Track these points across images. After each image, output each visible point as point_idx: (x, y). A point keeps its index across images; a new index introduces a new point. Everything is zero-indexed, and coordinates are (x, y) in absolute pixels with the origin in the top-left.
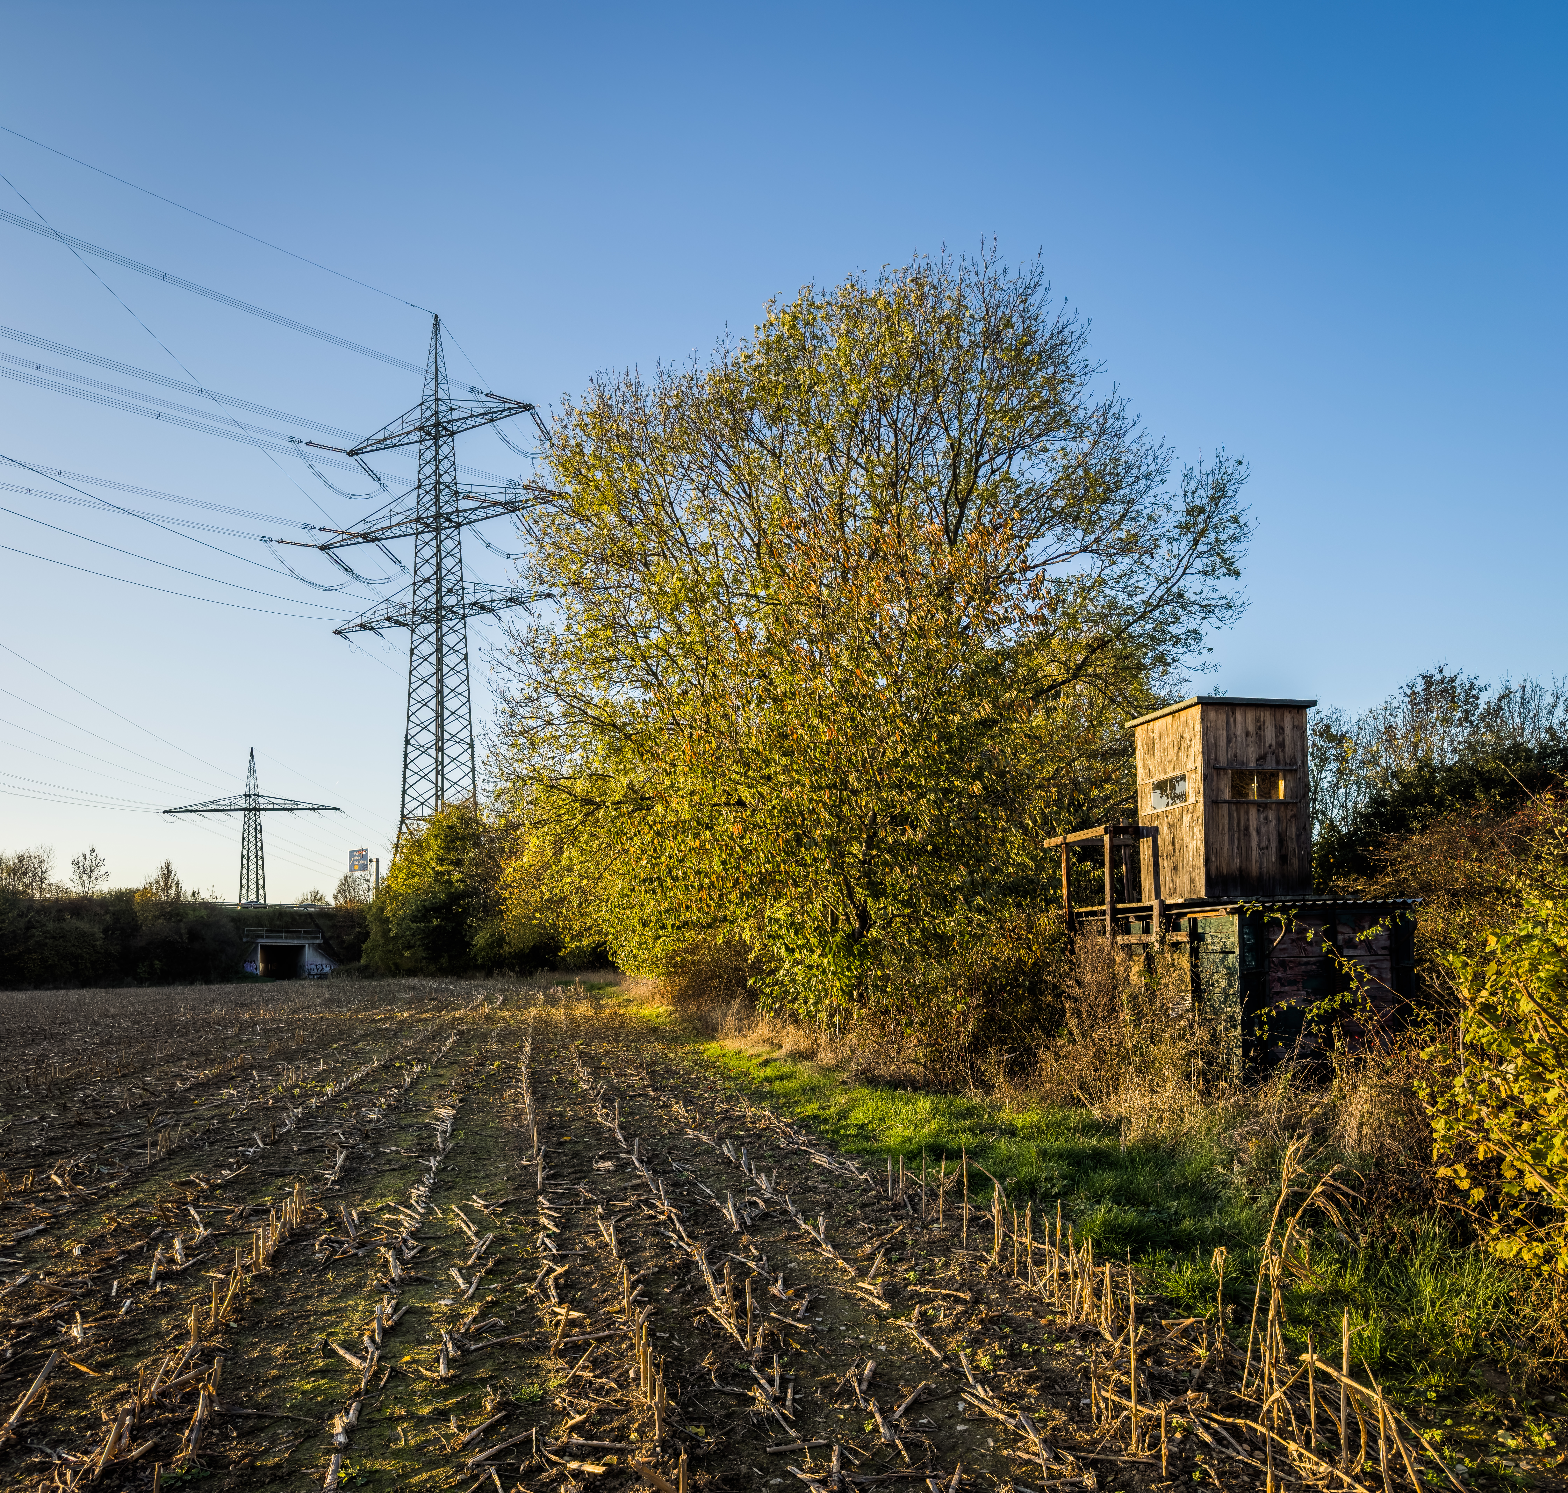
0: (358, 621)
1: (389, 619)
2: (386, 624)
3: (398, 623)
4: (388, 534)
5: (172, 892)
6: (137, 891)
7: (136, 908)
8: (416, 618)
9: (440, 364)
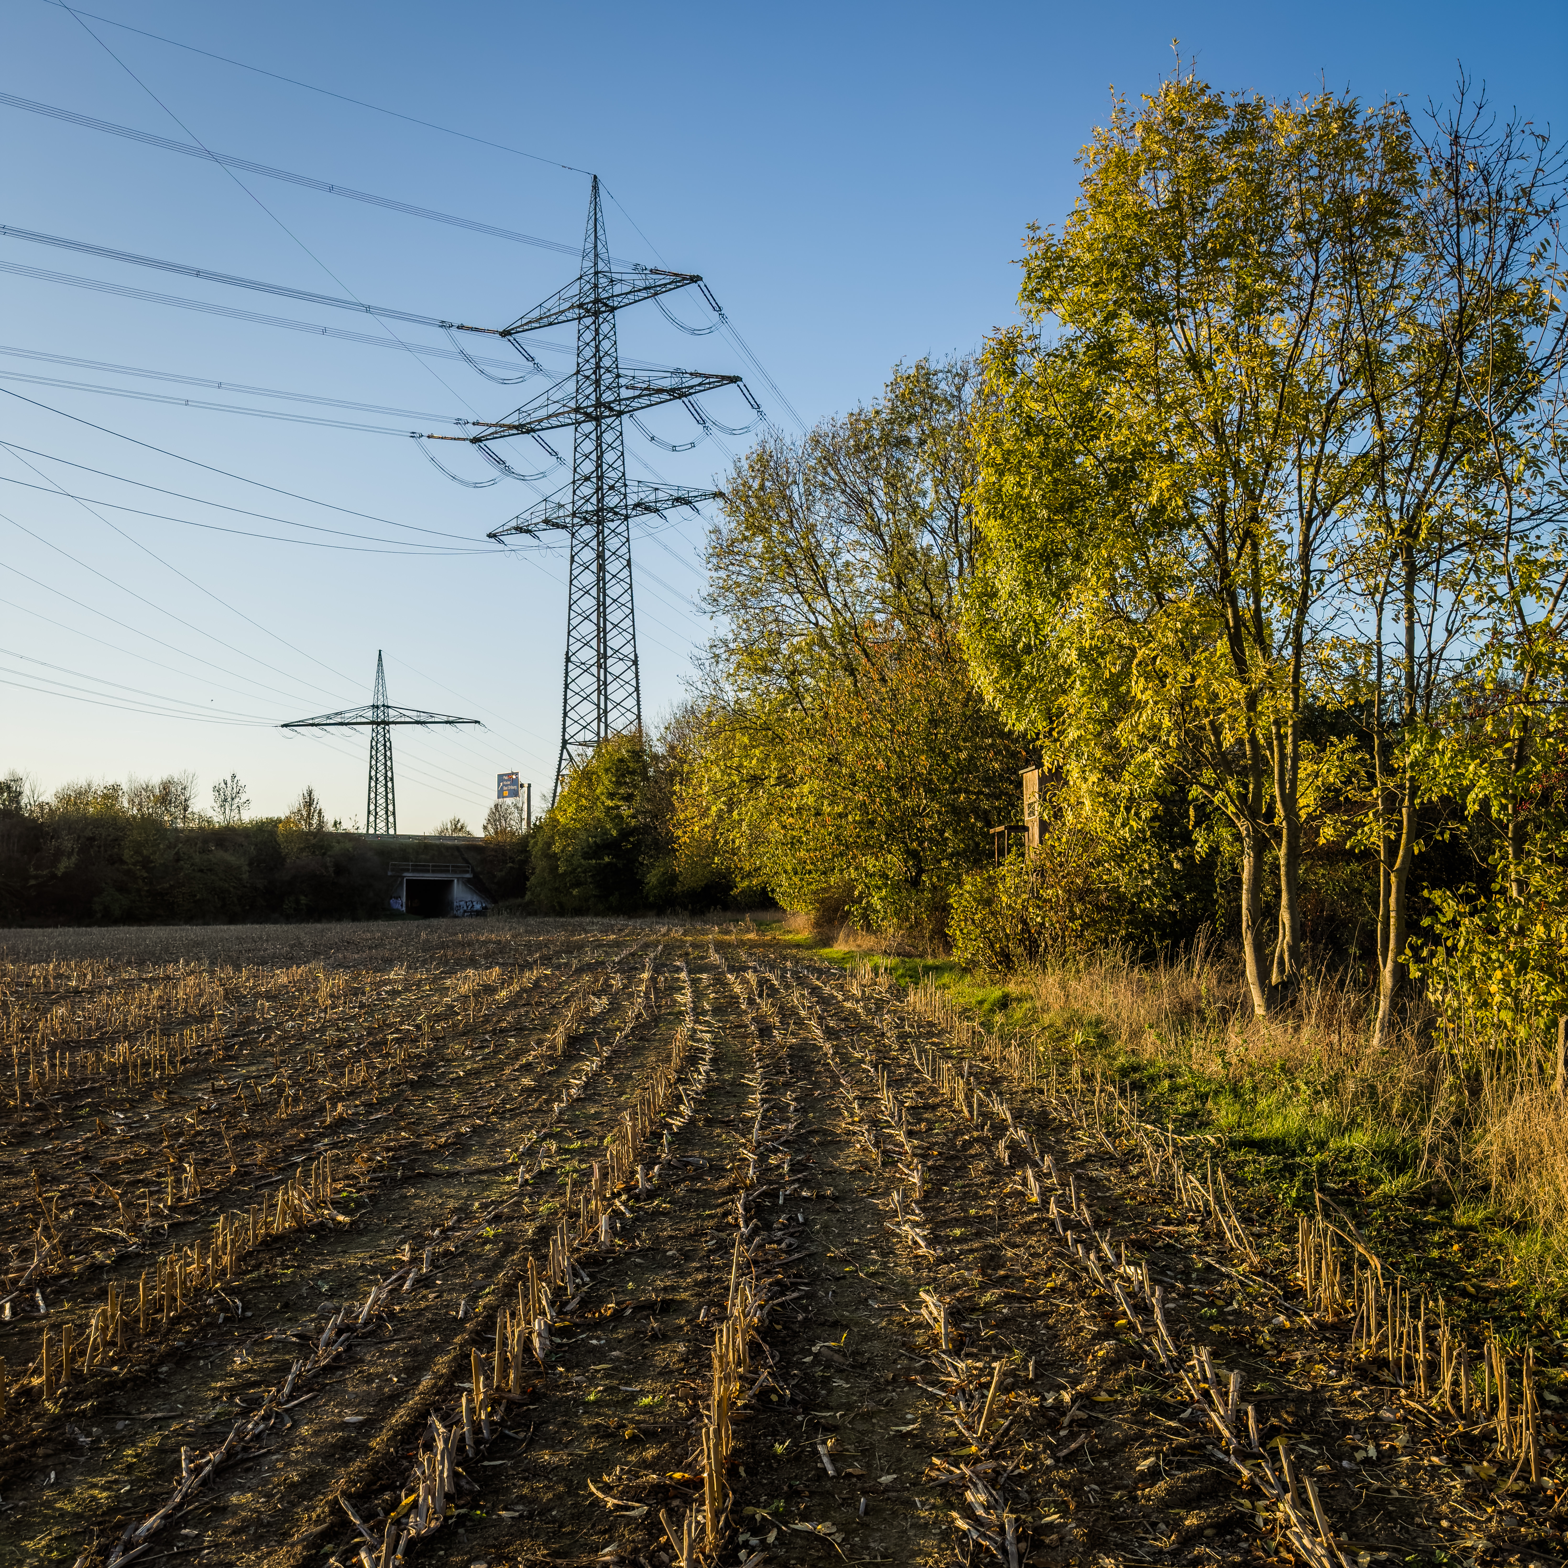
0: (514, 524)
1: (546, 521)
2: (543, 526)
3: (557, 526)
4: (545, 424)
5: (315, 821)
6: (279, 821)
7: (280, 839)
8: (576, 520)
9: (600, 232)
